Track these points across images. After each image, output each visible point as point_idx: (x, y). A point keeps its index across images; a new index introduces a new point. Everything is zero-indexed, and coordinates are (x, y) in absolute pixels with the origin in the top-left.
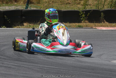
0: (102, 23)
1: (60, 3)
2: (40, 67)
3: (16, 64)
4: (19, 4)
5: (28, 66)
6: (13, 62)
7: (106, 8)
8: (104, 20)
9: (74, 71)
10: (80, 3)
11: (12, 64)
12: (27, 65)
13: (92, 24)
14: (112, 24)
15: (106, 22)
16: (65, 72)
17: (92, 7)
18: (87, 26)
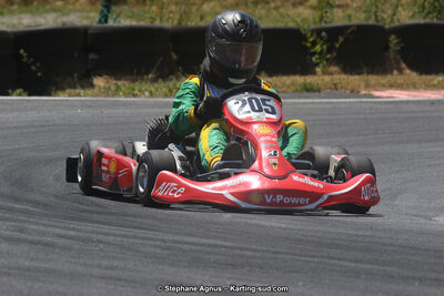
0: (392, 73)
2: (163, 241)
3: (72, 233)
4: (74, 4)
5: (119, 239)
6: (62, 225)
7: (405, 17)
8: (399, 64)
9: (297, 257)
11: (57, 231)
12: (115, 235)
13: (357, 77)
14: (433, 77)
15: (408, 71)
16: (260, 261)
17: (353, 13)
18: (335, 85)
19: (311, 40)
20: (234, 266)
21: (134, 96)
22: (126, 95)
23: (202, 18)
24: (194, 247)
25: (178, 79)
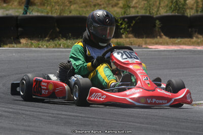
0: (157, 38)
1: (84, 4)
2: (53, 114)
3: (11, 110)
4: (11, 5)
5: (32, 113)
6: (6, 106)
7: (163, 12)
8: (160, 33)
9: (113, 121)
10: (118, 4)
11: (4, 109)
12: (30, 111)
13: (141, 39)
14: (175, 39)
15: (164, 37)
16: (96, 123)
17: (139, 10)
18: (131, 43)
19: (120, 22)
20: (85, 125)
21: (39, 47)
22: (35, 47)
23: (70, 12)
24: (67, 117)
25: (59, 40)
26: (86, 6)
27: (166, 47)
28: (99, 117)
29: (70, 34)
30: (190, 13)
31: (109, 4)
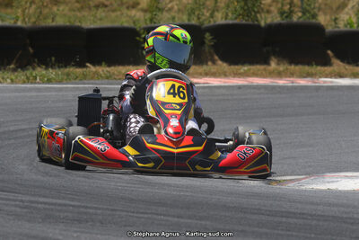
0: (207, 64)
1: (77, 5)
2: (22, 201)
7: (220, 19)
8: (212, 56)
9: (130, 214)
10: (138, 4)
14: (240, 67)
15: (220, 62)
16: (100, 217)
17: (176, 15)
20: (80, 221)
23: (53, 20)
24: (47, 206)
25: (34, 69)
26: (82, 8)
27: (223, 80)
28: (105, 207)
29: (53, 59)
30: (265, 20)
31: (122, 4)
